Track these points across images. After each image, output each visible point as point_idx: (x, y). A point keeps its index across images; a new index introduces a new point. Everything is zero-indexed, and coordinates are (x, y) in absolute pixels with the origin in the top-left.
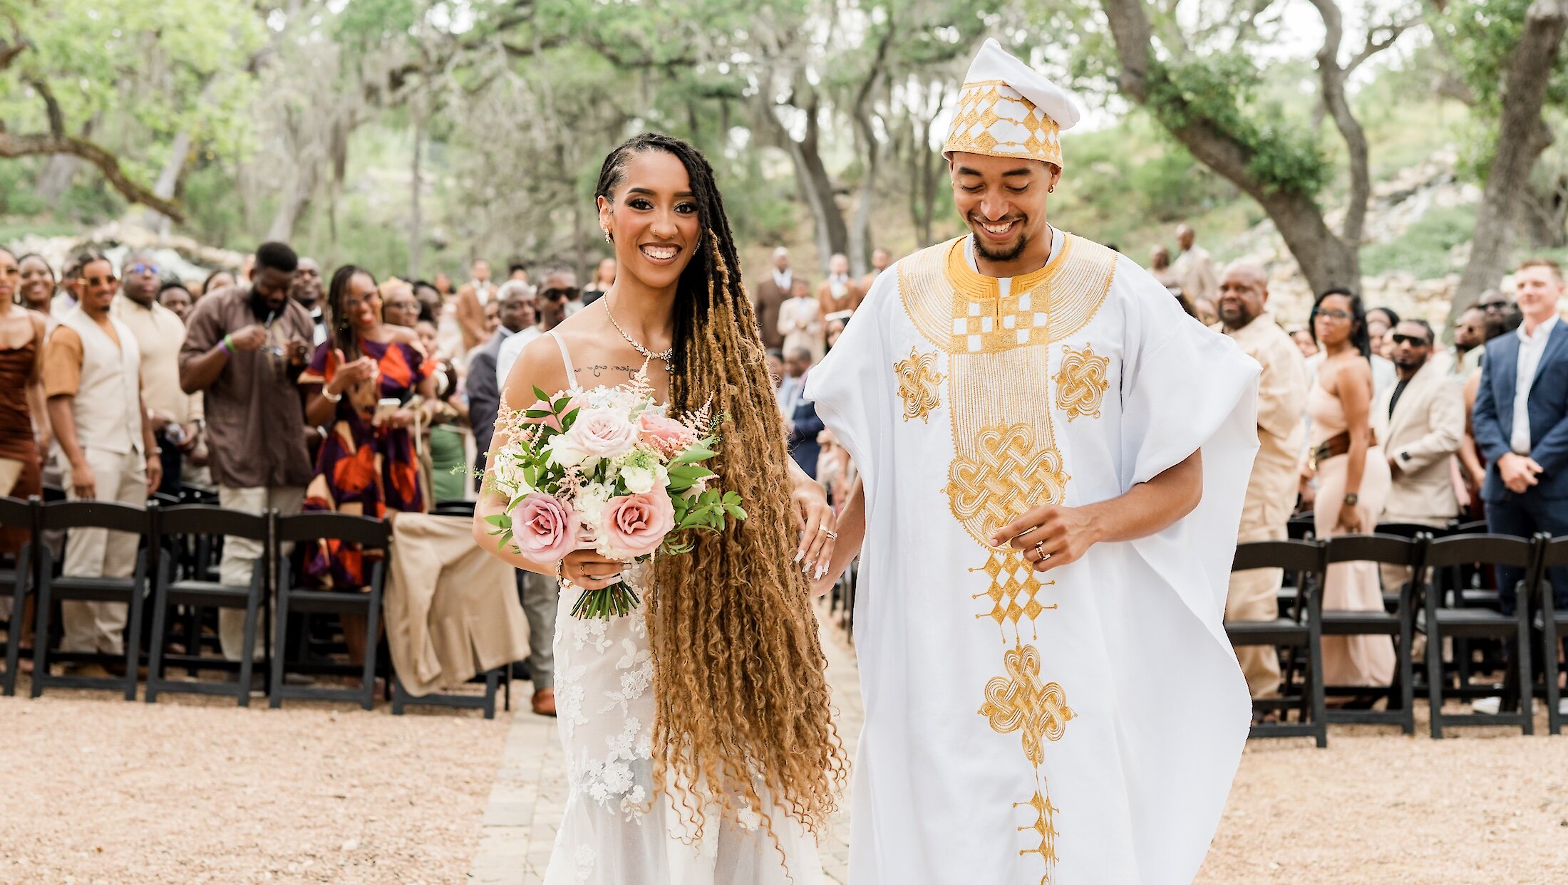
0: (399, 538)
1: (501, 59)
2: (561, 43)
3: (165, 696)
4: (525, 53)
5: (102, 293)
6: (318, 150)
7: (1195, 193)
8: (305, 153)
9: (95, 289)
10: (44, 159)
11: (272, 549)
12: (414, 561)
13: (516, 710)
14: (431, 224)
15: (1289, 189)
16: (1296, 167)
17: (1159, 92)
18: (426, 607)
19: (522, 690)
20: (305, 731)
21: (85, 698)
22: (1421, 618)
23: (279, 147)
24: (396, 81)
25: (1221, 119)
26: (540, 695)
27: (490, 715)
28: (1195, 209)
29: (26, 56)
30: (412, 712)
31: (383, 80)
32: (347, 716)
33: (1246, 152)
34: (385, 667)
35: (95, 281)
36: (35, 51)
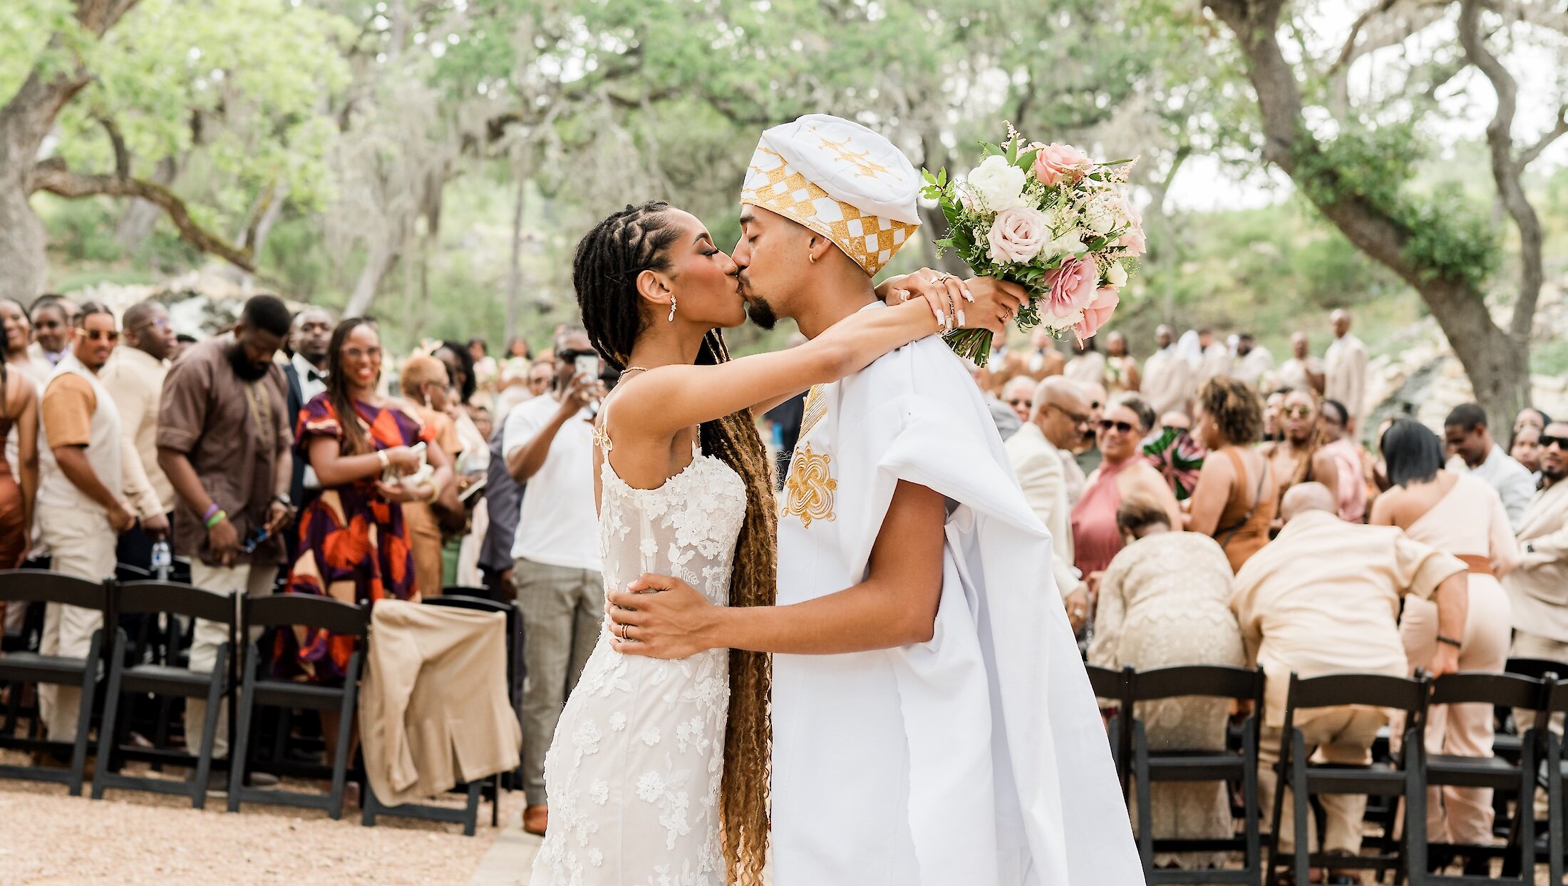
0: (377, 627)
1: (606, 110)
2: (674, 95)
3: (118, 792)
4: (634, 105)
5: (102, 348)
6: (407, 201)
7: (1362, 278)
8: (393, 205)
9: (94, 344)
10: (126, 201)
11: (239, 636)
12: (393, 654)
13: (506, 826)
14: (537, 285)
15: (1450, 275)
16: (1459, 251)
17: (1307, 164)
18: (402, 706)
19: (514, 803)
20: (257, 840)
21: (27, 790)
22: (1544, 771)
23: (366, 196)
24: (496, 130)
25: (1376, 196)
26: (533, 810)
27: (470, 831)
28: (1361, 296)
29: (90, 90)
30: (386, 824)
31: (480, 130)
32: (310, 824)
33: (1403, 233)
34: (358, 772)
35: (95, 335)
36: (101, 87)
